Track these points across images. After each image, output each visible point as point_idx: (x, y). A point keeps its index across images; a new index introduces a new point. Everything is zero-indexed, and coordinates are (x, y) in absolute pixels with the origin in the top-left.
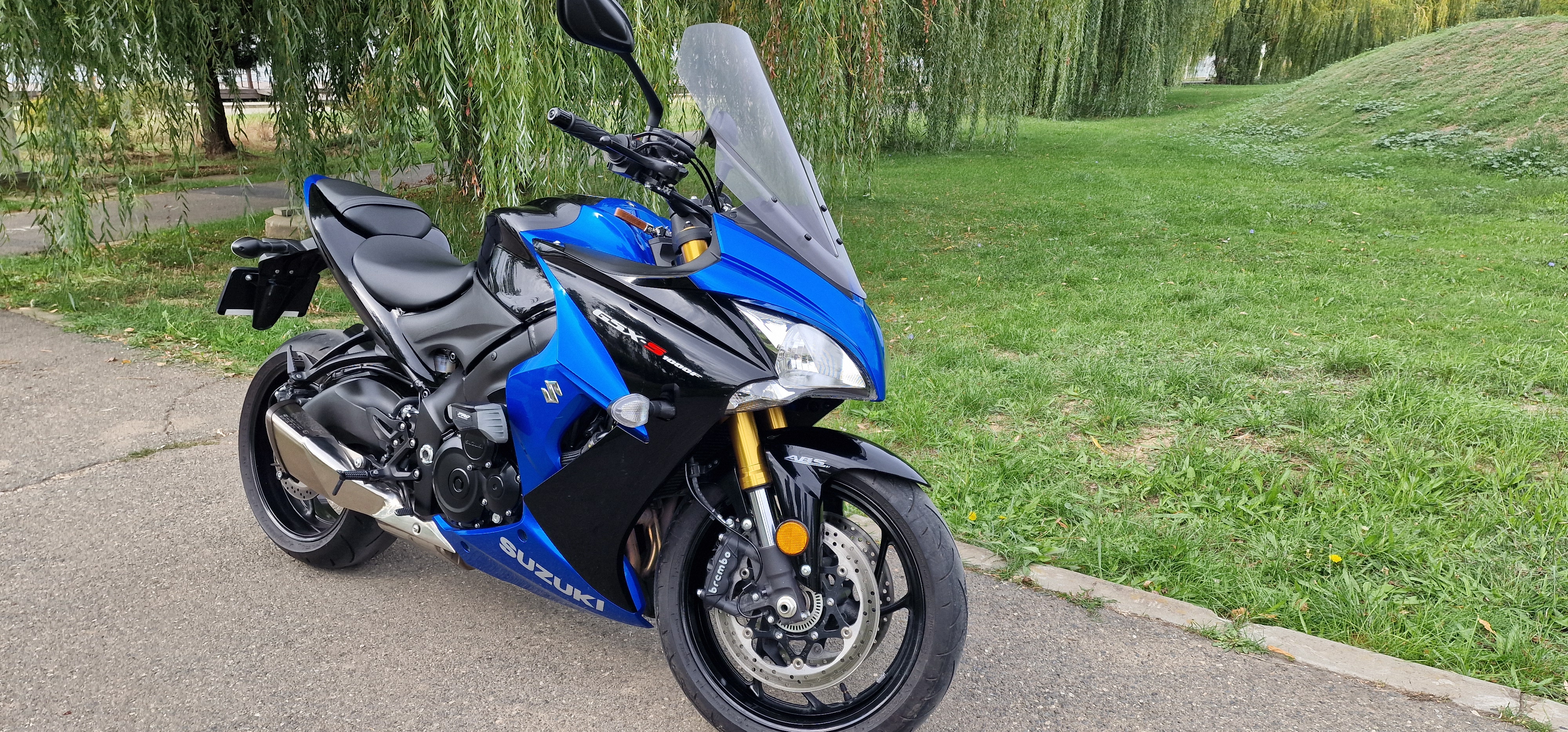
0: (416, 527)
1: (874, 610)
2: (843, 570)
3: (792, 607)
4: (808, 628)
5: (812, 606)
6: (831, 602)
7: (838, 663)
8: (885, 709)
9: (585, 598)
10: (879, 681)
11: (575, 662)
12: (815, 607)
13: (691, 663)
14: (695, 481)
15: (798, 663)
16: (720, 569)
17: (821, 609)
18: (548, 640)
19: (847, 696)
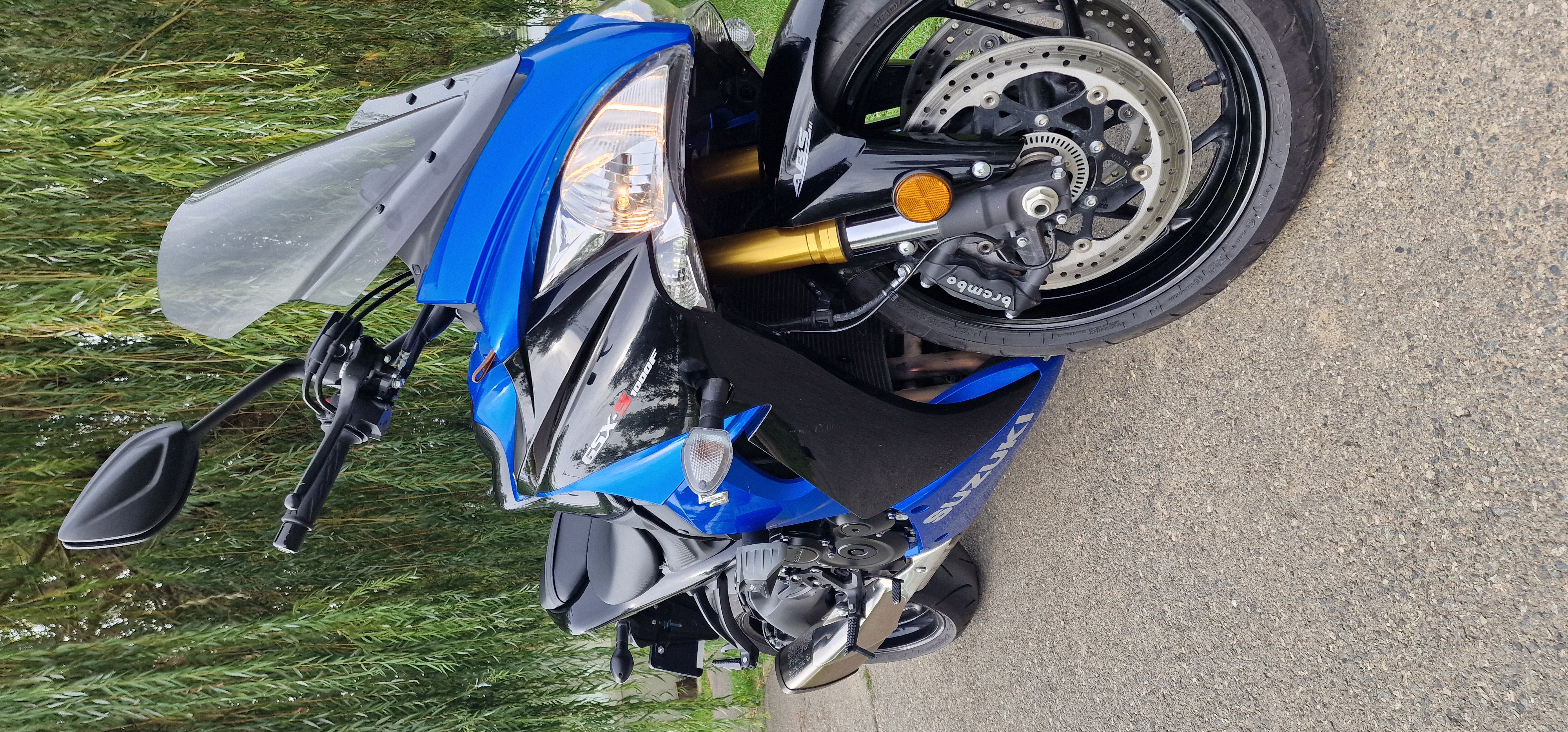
0: (919, 570)
1: (1061, 48)
2: (989, 99)
3: (1041, 196)
4: (1083, 156)
5: (1046, 149)
6: (1041, 120)
7: (1150, 111)
8: (1245, 27)
9: (1012, 436)
10: (1192, 28)
11: (1112, 405)
12: (1049, 145)
13: (1121, 319)
14: (838, 318)
15: (1141, 172)
16: (974, 291)
17: (1052, 135)
18: (1080, 422)
19: (1213, 79)
